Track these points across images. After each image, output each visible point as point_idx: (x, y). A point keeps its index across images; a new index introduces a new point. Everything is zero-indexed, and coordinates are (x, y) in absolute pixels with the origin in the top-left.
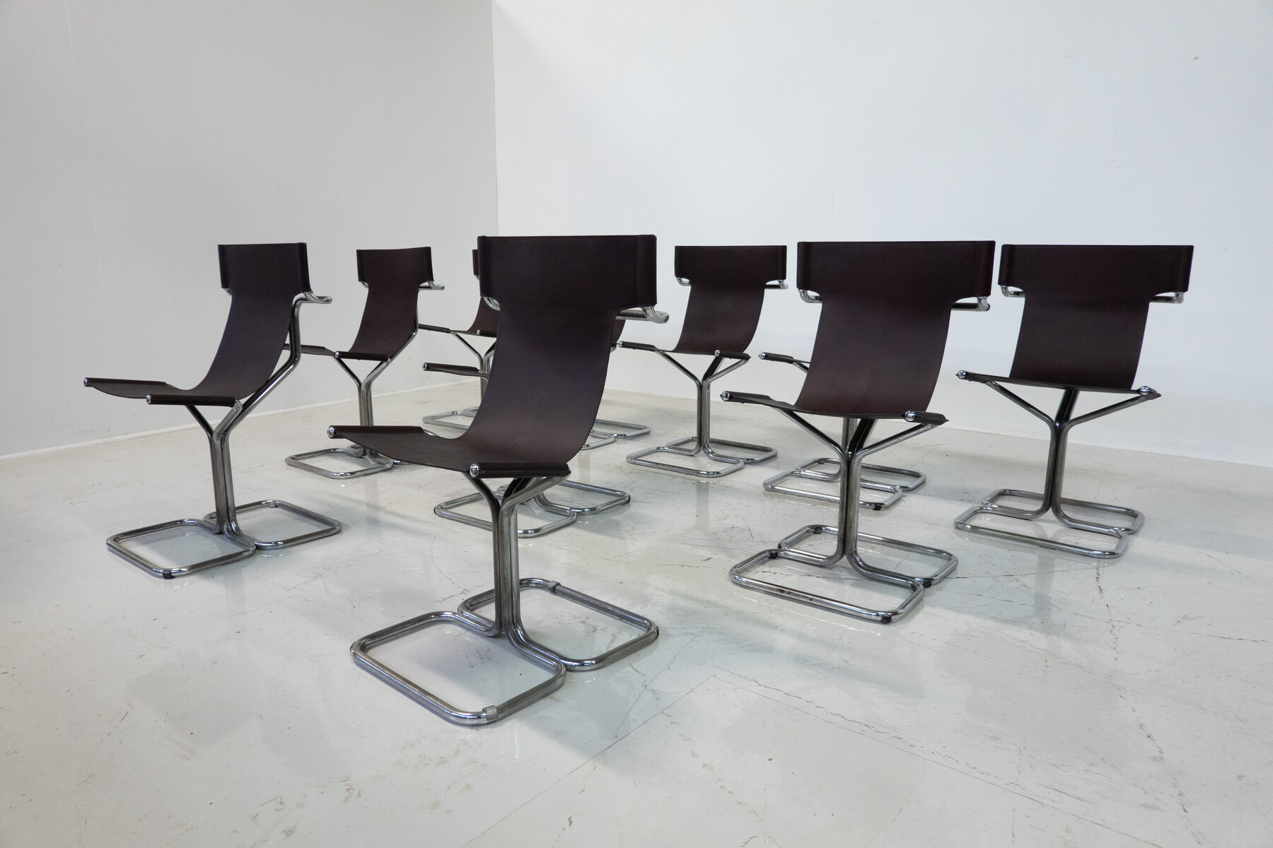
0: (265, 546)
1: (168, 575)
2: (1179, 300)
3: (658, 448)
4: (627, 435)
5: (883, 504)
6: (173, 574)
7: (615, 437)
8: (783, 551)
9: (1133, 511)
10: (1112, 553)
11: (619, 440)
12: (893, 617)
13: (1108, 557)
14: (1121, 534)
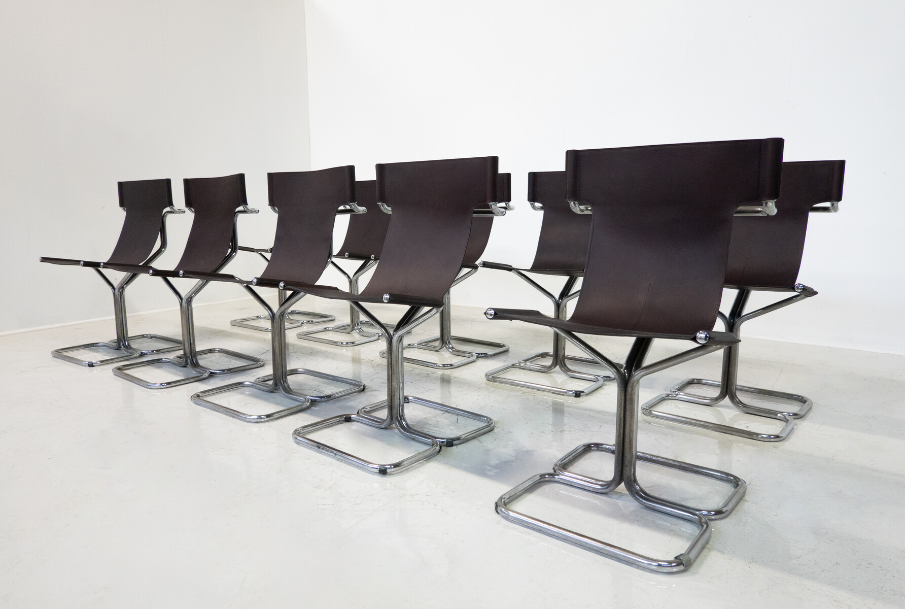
2: (835, 209)
5: (583, 392)
9: (802, 397)
10: (777, 437)
13: (772, 440)
14: (788, 418)
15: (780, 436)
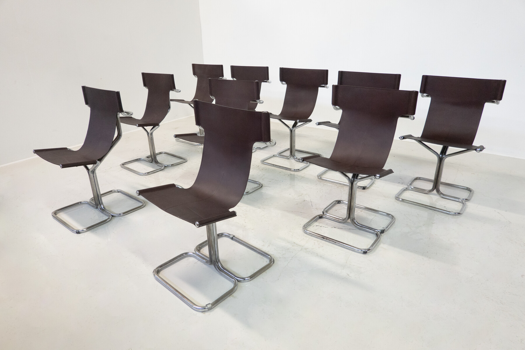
0: (115, 216)
1: (78, 232)
2: (498, 103)
3: (274, 155)
4: (261, 147)
5: (366, 187)
6: (80, 232)
7: (256, 149)
8: (325, 215)
9: (470, 189)
10: (459, 213)
11: (257, 150)
12: (368, 252)
13: (457, 215)
14: (463, 202)
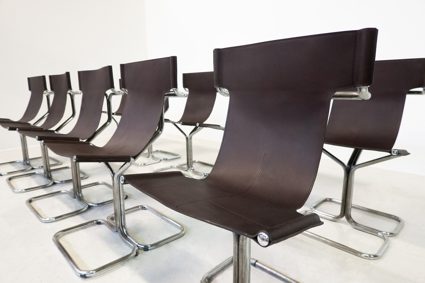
9: (398, 218)
10: (375, 256)
13: (372, 258)
14: (385, 237)
15: (378, 255)
